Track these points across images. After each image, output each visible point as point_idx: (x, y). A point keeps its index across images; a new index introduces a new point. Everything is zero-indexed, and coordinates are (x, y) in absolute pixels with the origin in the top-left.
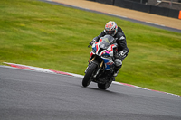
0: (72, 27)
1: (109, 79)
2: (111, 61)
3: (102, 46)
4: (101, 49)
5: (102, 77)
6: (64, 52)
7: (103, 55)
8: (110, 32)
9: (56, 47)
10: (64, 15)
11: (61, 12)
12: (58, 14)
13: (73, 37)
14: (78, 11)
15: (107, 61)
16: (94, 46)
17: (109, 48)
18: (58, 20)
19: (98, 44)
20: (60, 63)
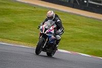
0: (81, 27)
1: (53, 49)
2: (53, 37)
3: (47, 27)
4: (46, 29)
5: (48, 48)
6: (76, 41)
7: (47, 33)
8: (50, 18)
9: (72, 38)
10: (76, 20)
11: (74, 18)
12: (73, 19)
13: (82, 33)
14: (84, 18)
15: (51, 36)
16: (41, 28)
17: (51, 28)
18: (73, 23)
19: (44, 26)
20: (74, 47)
